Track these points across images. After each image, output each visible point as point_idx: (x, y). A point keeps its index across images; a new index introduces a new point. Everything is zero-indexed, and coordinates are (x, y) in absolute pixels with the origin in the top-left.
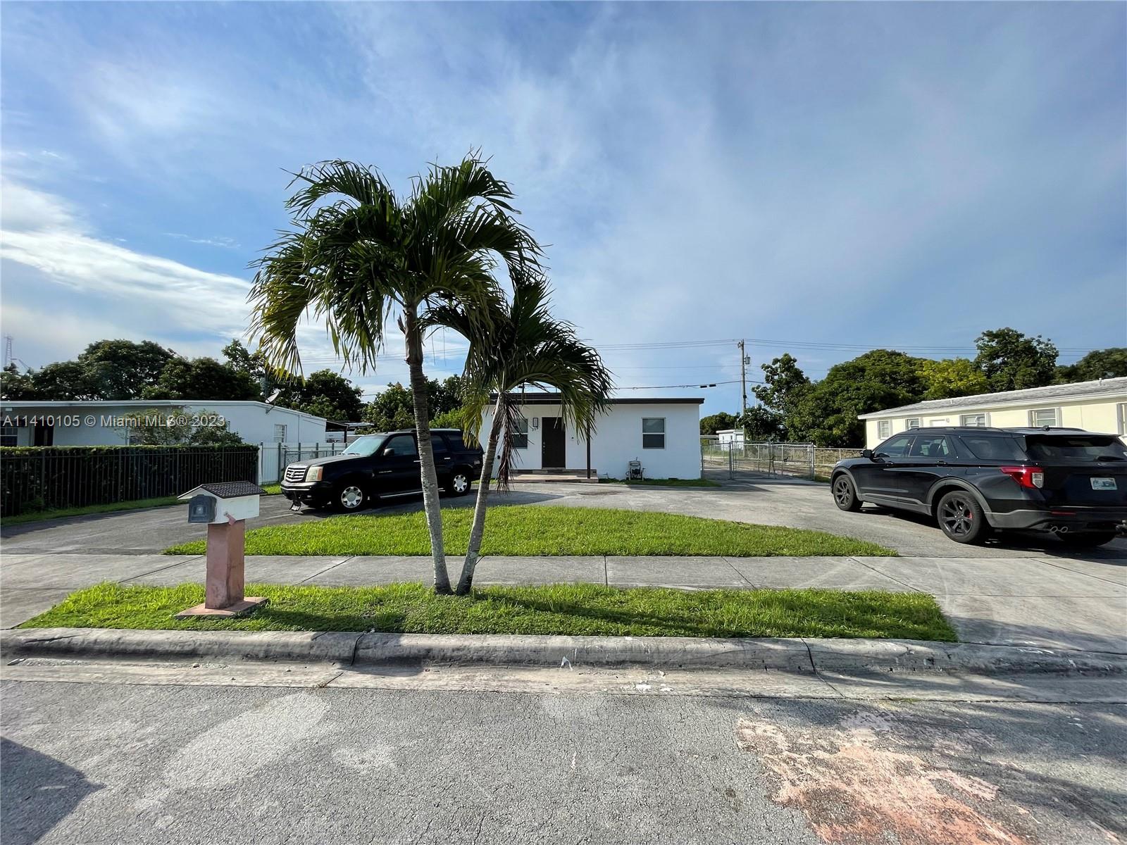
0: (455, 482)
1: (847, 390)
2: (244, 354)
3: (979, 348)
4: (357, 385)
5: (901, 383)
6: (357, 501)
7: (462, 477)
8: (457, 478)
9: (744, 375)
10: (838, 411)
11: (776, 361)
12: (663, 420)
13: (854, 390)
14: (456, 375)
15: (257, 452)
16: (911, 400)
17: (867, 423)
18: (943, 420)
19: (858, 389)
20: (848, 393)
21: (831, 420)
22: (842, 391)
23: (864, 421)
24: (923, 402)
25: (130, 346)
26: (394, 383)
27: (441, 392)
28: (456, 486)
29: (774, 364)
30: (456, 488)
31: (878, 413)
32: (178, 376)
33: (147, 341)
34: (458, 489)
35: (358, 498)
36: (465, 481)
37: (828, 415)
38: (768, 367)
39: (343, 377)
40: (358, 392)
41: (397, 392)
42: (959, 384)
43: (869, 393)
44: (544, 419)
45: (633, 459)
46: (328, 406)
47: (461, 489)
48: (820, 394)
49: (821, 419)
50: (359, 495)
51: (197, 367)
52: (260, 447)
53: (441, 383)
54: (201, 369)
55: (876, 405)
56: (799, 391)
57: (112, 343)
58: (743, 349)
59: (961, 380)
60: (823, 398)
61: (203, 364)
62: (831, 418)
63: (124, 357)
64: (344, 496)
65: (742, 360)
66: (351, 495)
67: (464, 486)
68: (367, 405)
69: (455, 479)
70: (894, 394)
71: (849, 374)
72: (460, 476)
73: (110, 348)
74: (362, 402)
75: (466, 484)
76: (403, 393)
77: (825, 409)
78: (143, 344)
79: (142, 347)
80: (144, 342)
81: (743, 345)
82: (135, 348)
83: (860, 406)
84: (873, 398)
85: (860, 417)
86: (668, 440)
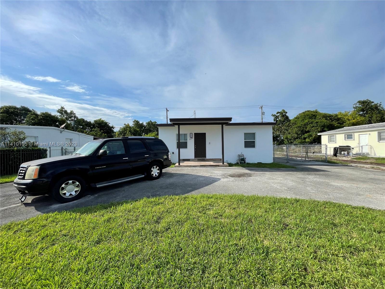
0: (152, 171)
1: (312, 123)
2: (66, 112)
3: (354, 108)
4: (112, 125)
5: (334, 120)
6: (76, 191)
7: (156, 167)
8: (153, 168)
9: (262, 119)
10: (308, 132)
11: (278, 113)
12: (254, 134)
13: (315, 123)
14: (151, 121)
15: (46, 152)
16: (339, 127)
17: (322, 137)
18: (367, 134)
19: (317, 122)
20: (312, 124)
21: (306, 135)
22: (310, 124)
23: (320, 136)
24: (344, 127)
25: (15, 108)
26: (127, 124)
27: (145, 127)
28: (152, 173)
29: (277, 114)
30: (153, 174)
31: (326, 132)
32: (33, 119)
33: (23, 106)
34: (154, 175)
35: (77, 189)
36: (158, 170)
37: (304, 134)
38: (275, 115)
39: (107, 122)
40: (113, 127)
41: (127, 127)
42: (354, 121)
43: (323, 124)
44: (196, 134)
45: (240, 153)
46: (99, 132)
47: (156, 175)
48: (300, 125)
49: (300, 135)
50: (78, 186)
51: (41, 116)
52: (48, 149)
53: (145, 124)
54: (43, 117)
55: (326, 129)
56: (289, 124)
57: (7, 107)
58: (262, 109)
59: (354, 119)
60: (301, 126)
61: (44, 114)
62: (305, 134)
63: (12, 112)
64: (63, 189)
65: (261, 113)
66: (70, 187)
67: (158, 173)
68: (116, 132)
69: (152, 169)
70: (332, 124)
71: (310, 117)
72: (155, 167)
73: (6, 109)
74: (114, 131)
75: (159, 171)
76: (130, 127)
77: (302, 131)
78: (21, 107)
79: (21, 108)
80: (22, 106)
81: (262, 108)
82: (18, 109)
83: (319, 129)
84: (324, 126)
85: (319, 134)
86: (257, 144)
